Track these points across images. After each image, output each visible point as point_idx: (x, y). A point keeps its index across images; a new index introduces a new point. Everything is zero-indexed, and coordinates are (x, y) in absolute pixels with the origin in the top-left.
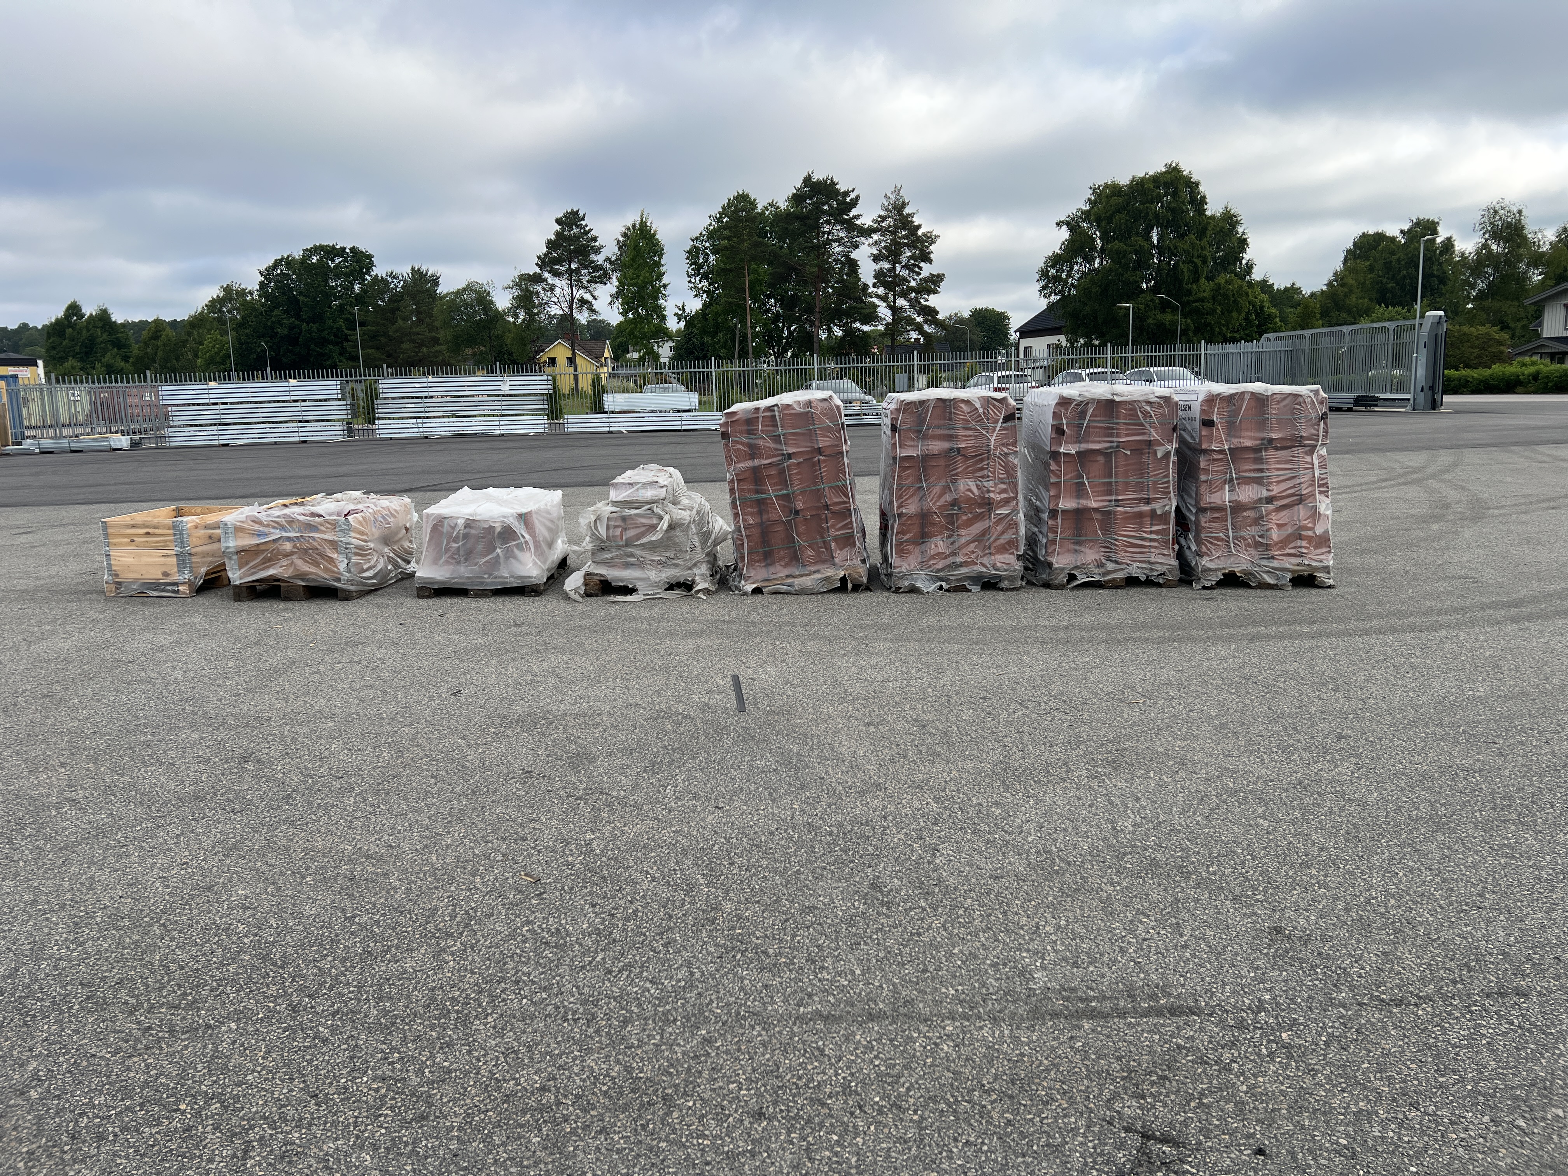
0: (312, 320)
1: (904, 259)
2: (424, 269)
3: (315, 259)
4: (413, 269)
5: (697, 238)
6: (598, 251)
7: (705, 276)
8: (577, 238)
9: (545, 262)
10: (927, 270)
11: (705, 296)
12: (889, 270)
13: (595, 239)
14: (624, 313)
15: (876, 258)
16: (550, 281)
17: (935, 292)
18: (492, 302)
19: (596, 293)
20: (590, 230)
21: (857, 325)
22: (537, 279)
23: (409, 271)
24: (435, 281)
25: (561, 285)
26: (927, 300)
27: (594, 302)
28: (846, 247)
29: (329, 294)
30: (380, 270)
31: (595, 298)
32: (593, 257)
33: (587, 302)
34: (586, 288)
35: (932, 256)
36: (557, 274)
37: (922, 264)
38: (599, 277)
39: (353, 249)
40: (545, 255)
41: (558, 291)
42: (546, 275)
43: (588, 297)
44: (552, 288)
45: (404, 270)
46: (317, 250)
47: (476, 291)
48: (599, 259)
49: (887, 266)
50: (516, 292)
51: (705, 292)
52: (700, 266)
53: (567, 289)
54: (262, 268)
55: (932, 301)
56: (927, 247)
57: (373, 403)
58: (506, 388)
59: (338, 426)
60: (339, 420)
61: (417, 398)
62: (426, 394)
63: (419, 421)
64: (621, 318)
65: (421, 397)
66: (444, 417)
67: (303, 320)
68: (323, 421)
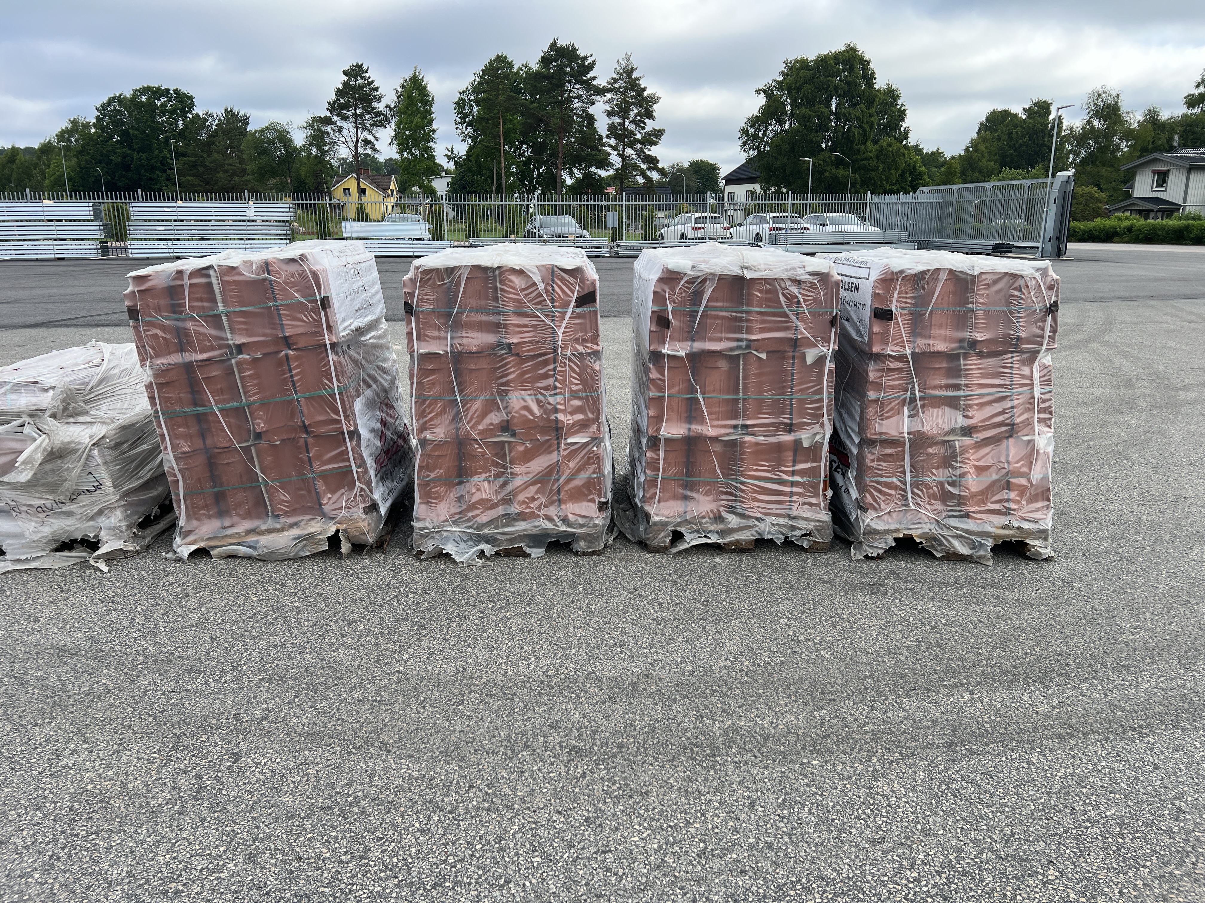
0: (141, 150)
1: (632, 116)
2: (236, 110)
3: (144, 98)
4: (226, 110)
5: (464, 92)
6: (379, 99)
7: (470, 124)
8: (361, 87)
9: (334, 107)
10: (650, 125)
11: (470, 140)
12: (620, 124)
13: (377, 89)
14: (400, 153)
15: (609, 114)
16: (338, 124)
17: (656, 144)
18: (290, 140)
19: (377, 135)
20: (373, 81)
21: (593, 169)
22: (327, 121)
23: (223, 111)
24: (245, 121)
25: (348, 126)
26: (649, 150)
27: (375, 142)
28: (584, 103)
29: (157, 129)
30: (199, 110)
31: (376, 139)
32: (375, 104)
33: (370, 142)
34: (369, 130)
35: (654, 114)
36: (345, 118)
37: (647, 120)
38: (380, 121)
39: (176, 91)
40: (335, 101)
41: (345, 132)
42: (335, 118)
43: (370, 138)
44: (340, 130)
45: (218, 112)
46: (145, 90)
47: (277, 131)
48: (380, 106)
49: (617, 120)
50: (309, 132)
51: (470, 137)
52: (465, 116)
53: (353, 132)
54: (98, 105)
55: (654, 151)
56: (651, 106)
57: (124, 223)
58: (250, 214)
59: (91, 245)
60: (93, 240)
61: (167, 221)
62: (175, 218)
63: (170, 242)
64: (397, 157)
65: (170, 221)
66: (193, 239)
67: (134, 150)
68: (77, 240)
